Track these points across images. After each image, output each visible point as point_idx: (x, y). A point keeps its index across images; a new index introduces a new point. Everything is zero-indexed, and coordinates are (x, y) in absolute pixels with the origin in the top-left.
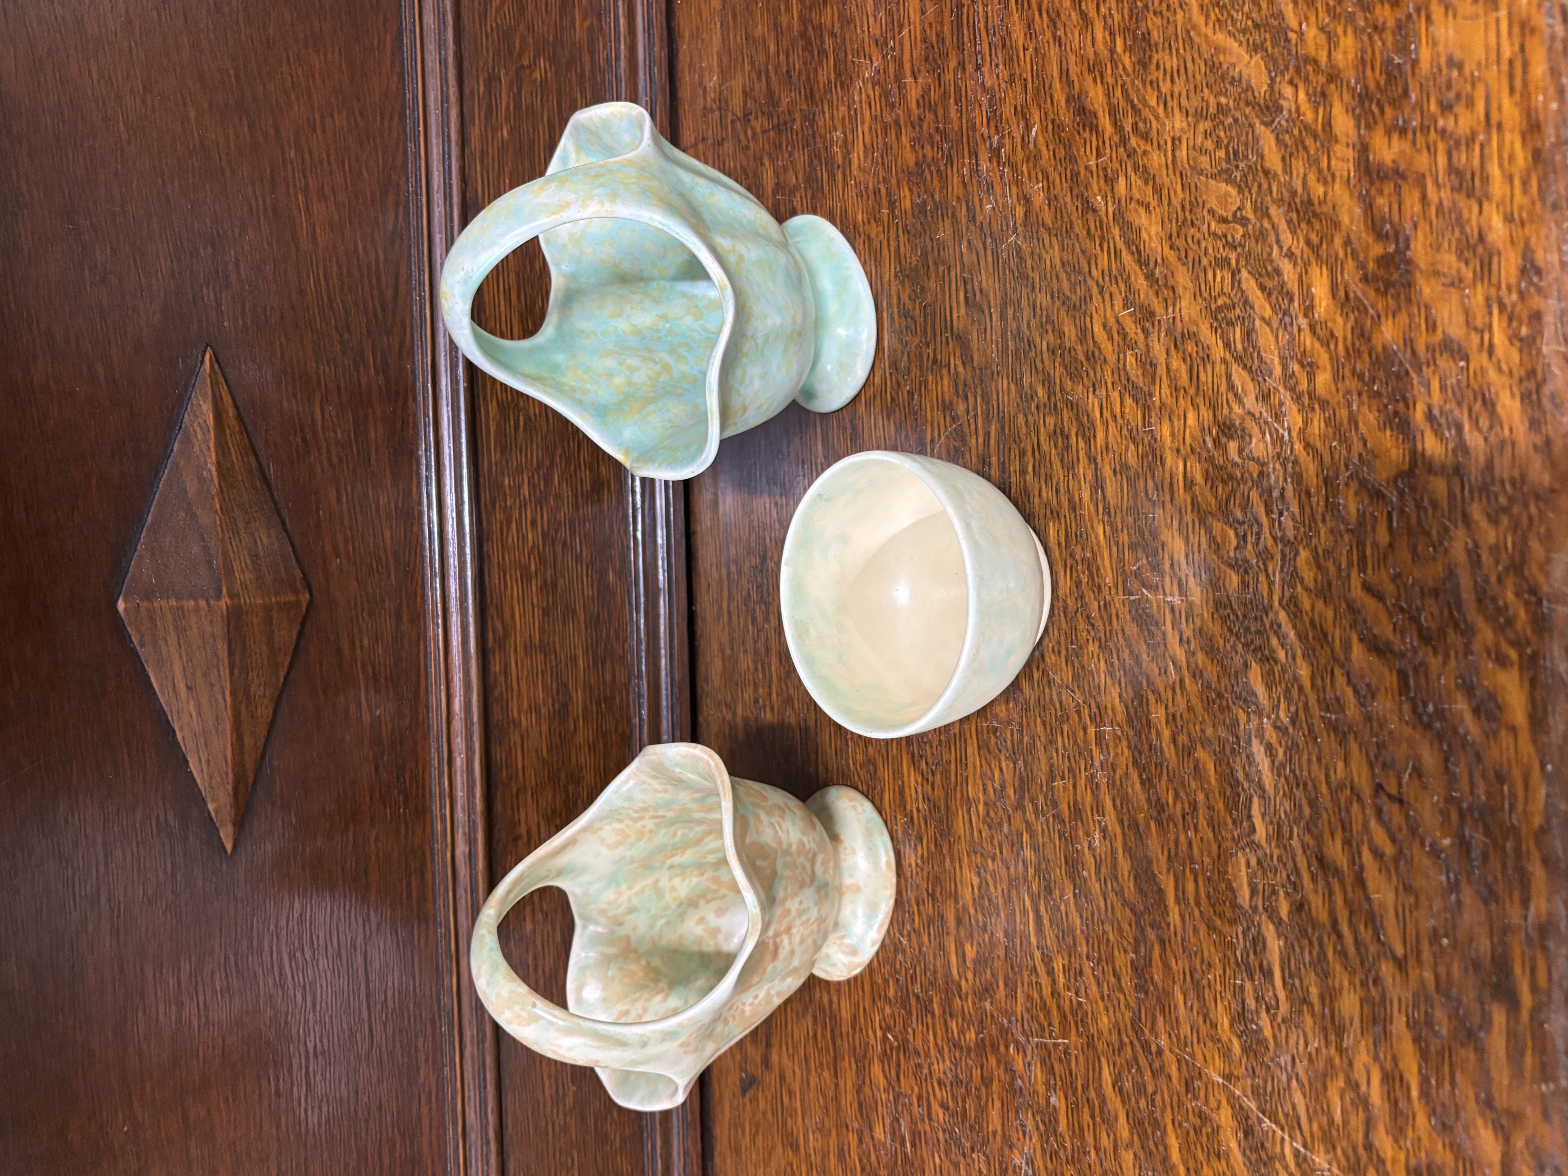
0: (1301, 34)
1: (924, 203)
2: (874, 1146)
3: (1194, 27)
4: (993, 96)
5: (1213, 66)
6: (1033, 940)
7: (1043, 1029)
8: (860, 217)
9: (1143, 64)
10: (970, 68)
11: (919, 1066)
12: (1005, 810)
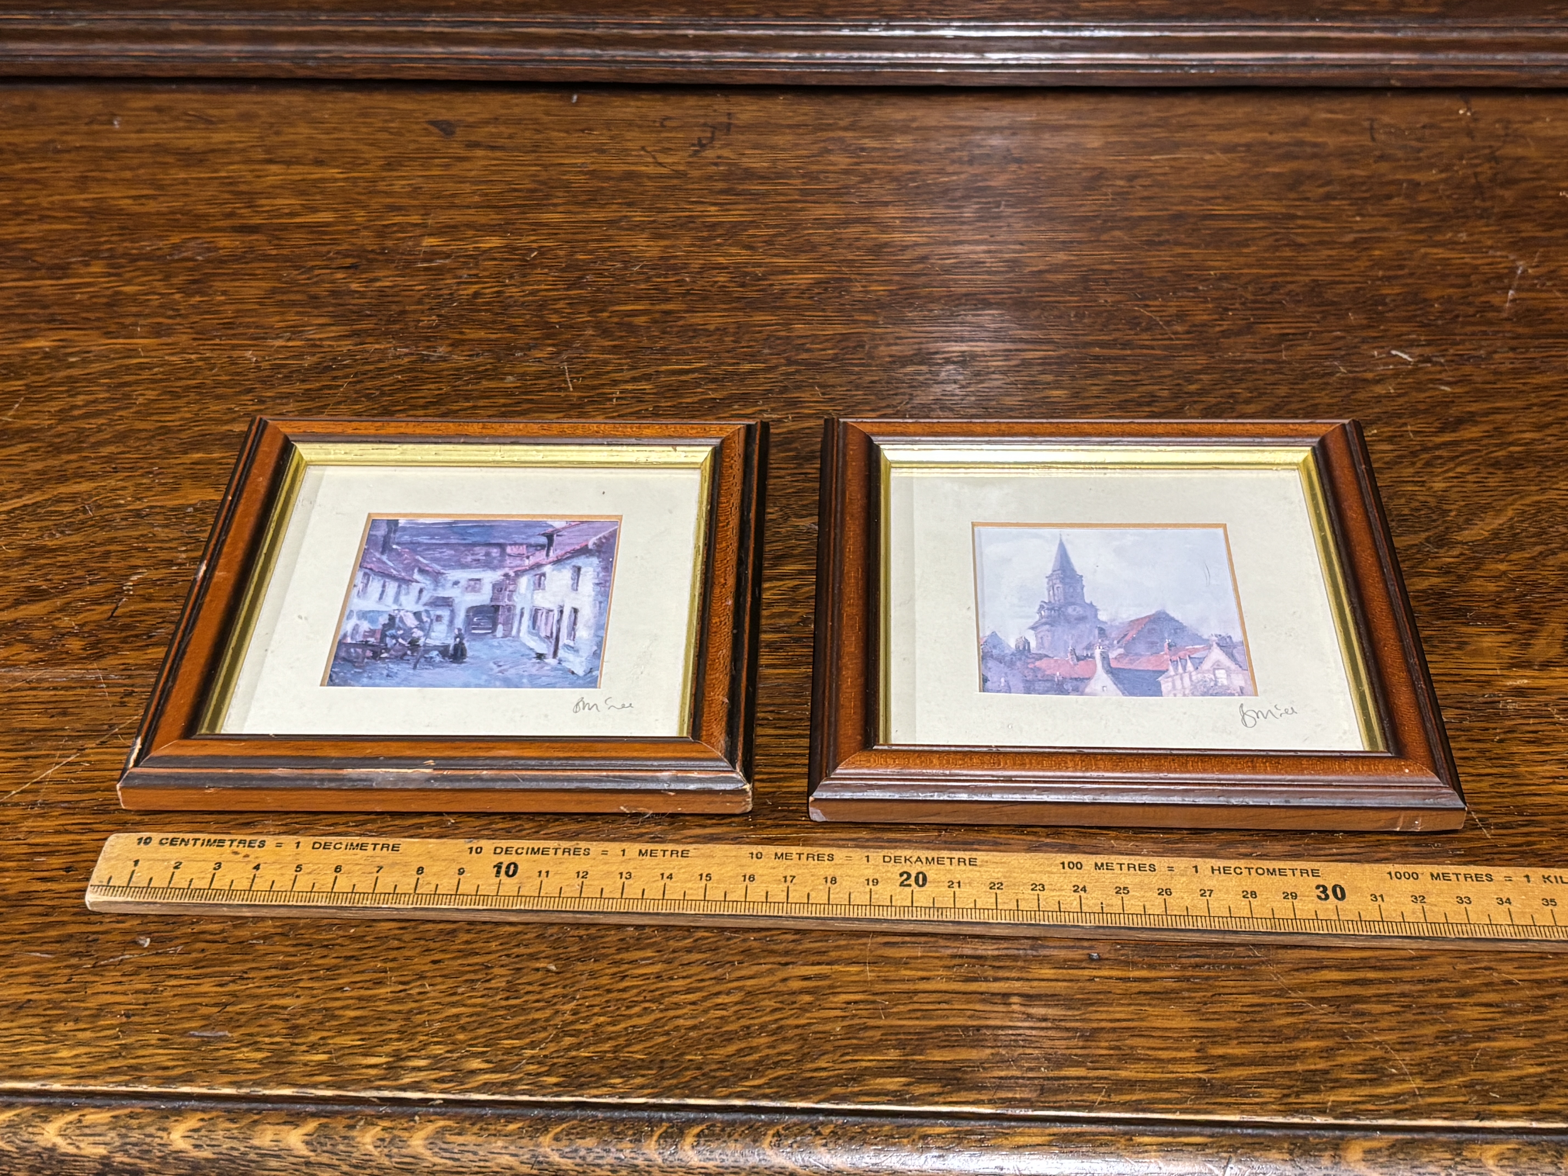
0: (1502, 561)
1: (1385, 304)
3: (1522, 498)
4: (1483, 359)
5: (1485, 508)
6: (664, 368)
7: (577, 372)
8: (1377, 252)
9: (1496, 464)
10: (1514, 343)
11: (511, 277)
12: (785, 351)
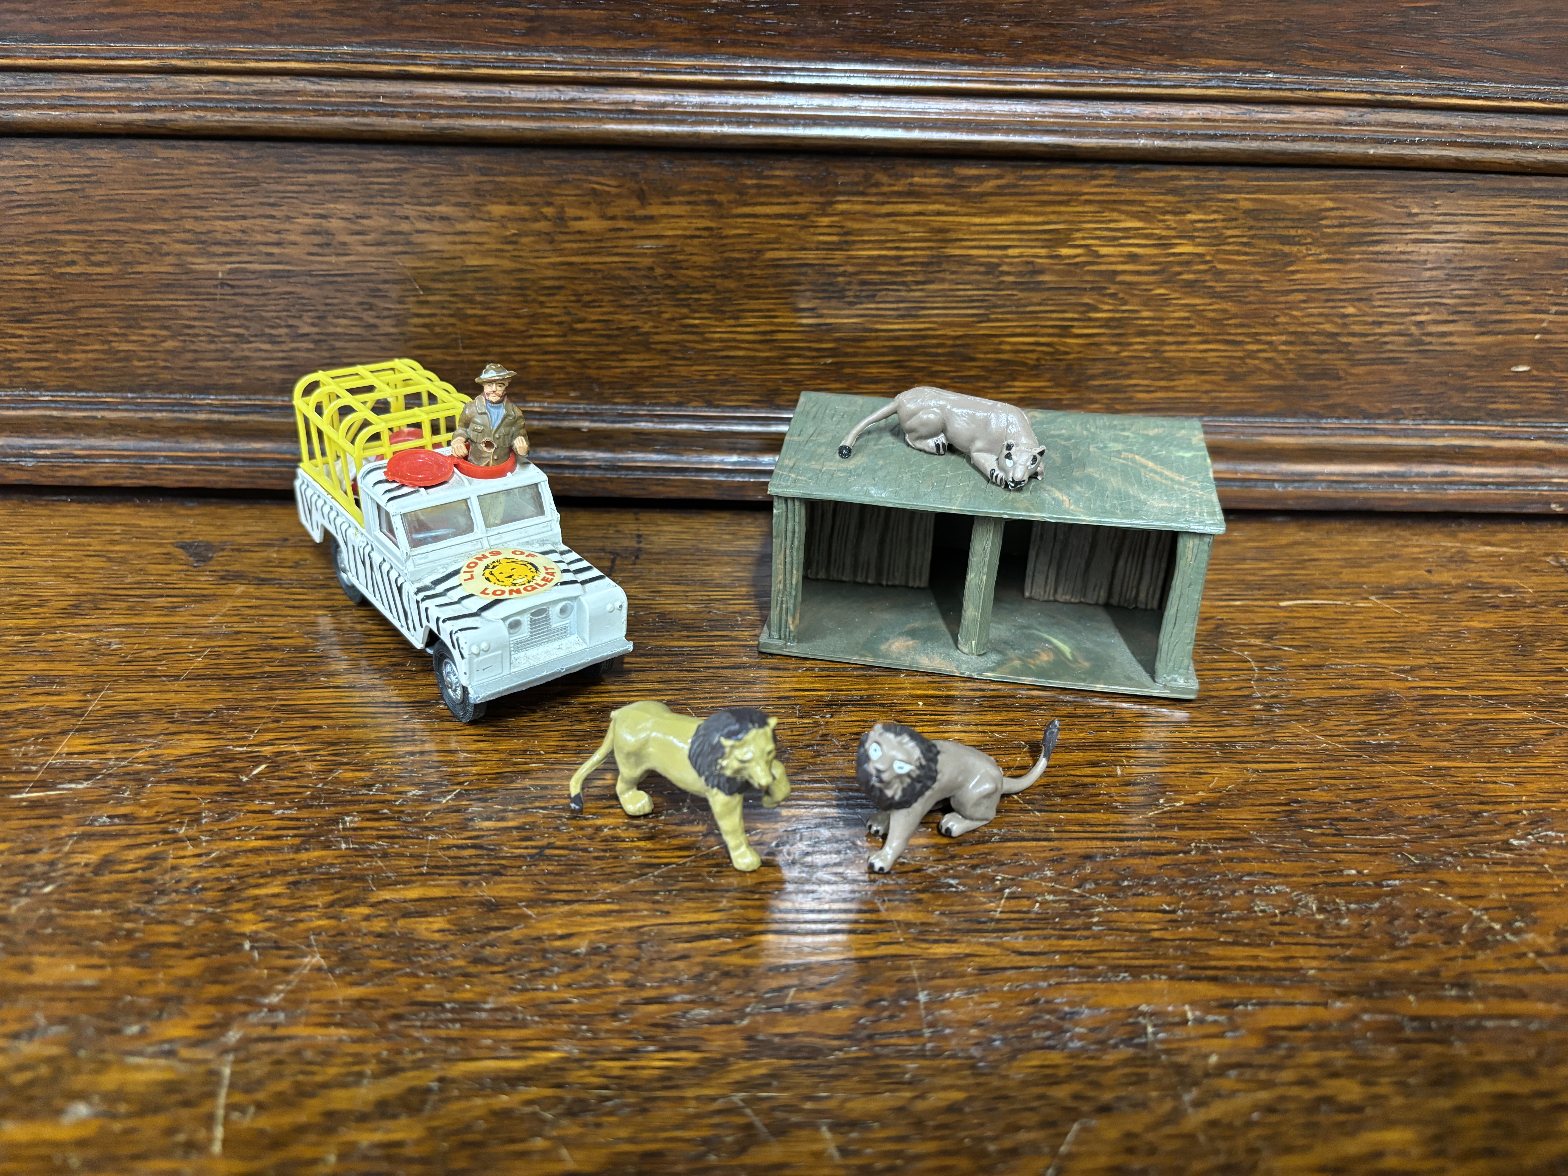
2: (46, 736)
6: (459, 1069)
7: (250, 1088)
11: (194, 820)
12: (741, 1012)
